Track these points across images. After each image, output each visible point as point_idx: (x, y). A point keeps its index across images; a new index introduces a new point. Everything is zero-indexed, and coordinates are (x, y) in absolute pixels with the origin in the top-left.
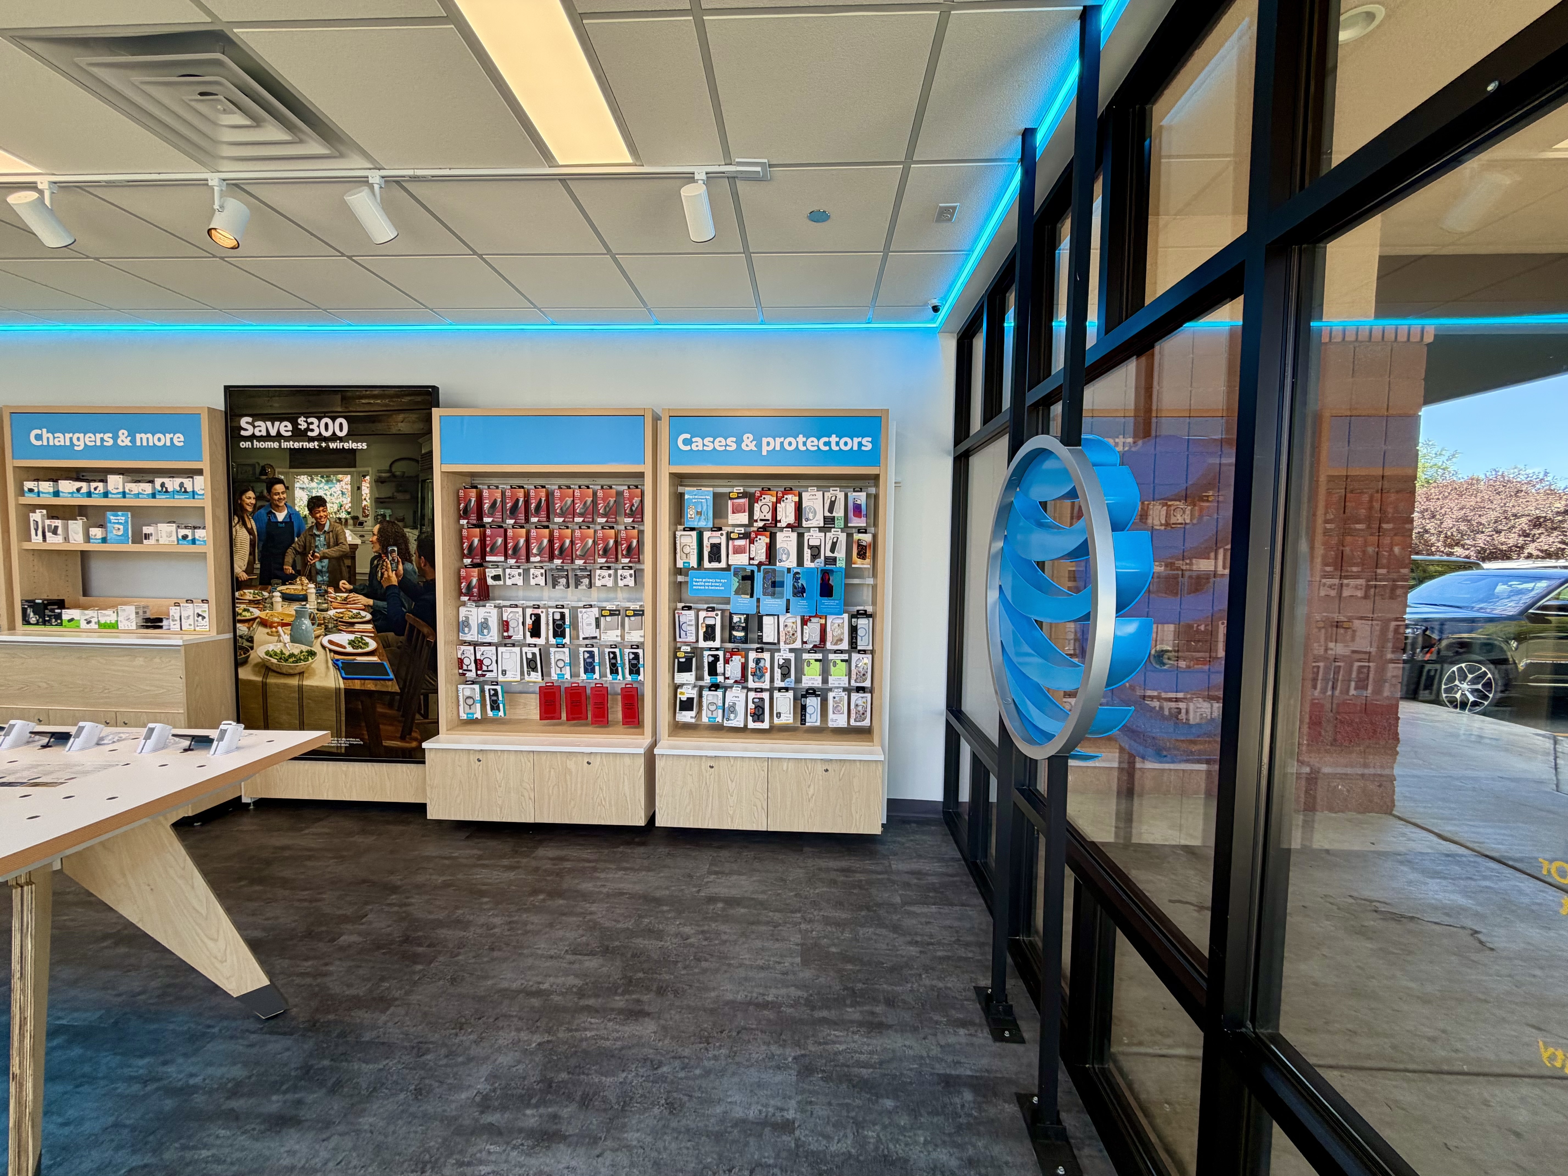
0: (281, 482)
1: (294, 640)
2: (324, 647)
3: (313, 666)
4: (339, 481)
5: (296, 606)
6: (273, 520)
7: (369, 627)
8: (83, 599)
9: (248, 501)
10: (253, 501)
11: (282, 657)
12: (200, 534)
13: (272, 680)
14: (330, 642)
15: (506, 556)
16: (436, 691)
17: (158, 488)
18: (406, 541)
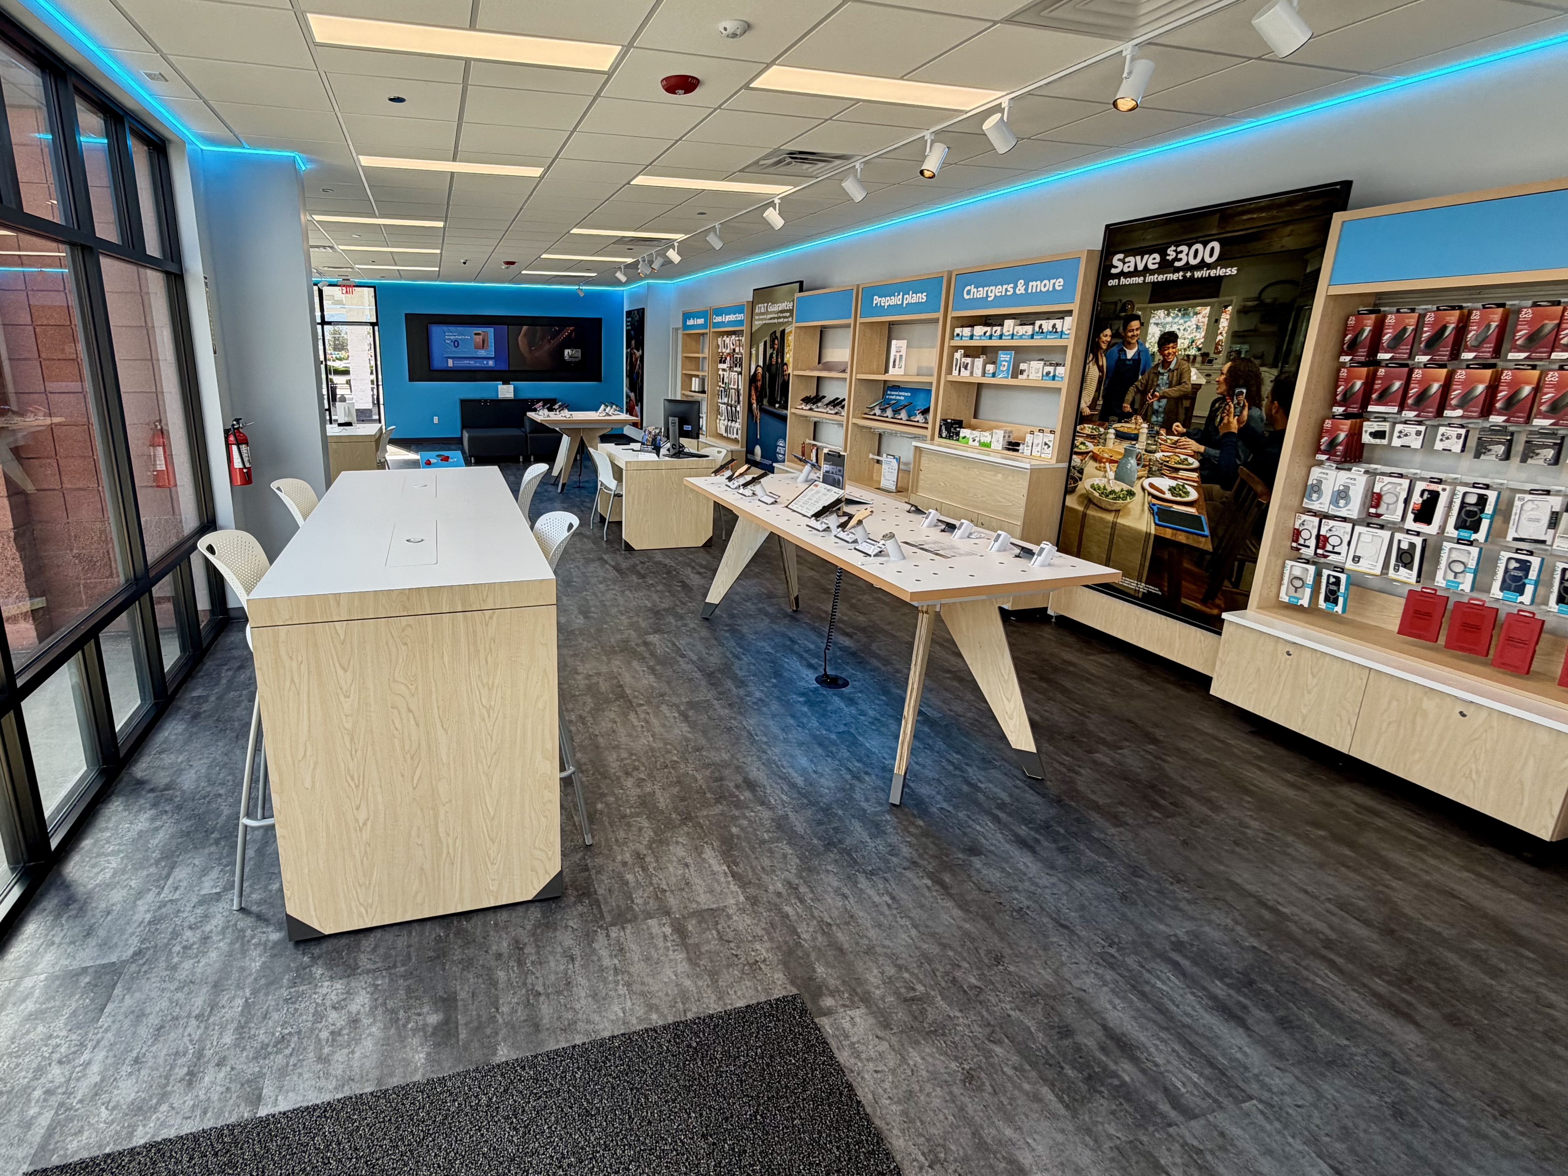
0: (1138, 318)
1: (1118, 478)
2: (1143, 489)
3: (1130, 506)
4: (1196, 314)
5: (1126, 444)
6: (1122, 357)
7: (1195, 475)
8: (973, 421)
9: (1104, 339)
10: (1109, 339)
11: (1105, 493)
12: (1060, 370)
13: (1091, 512)
14: (1151, 485)
15: (1402, 407)
16: (1254, 561)
17: (1037, 329)
18: (1259, 382)
